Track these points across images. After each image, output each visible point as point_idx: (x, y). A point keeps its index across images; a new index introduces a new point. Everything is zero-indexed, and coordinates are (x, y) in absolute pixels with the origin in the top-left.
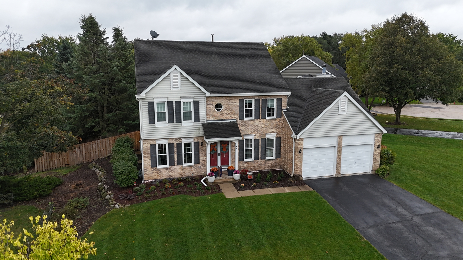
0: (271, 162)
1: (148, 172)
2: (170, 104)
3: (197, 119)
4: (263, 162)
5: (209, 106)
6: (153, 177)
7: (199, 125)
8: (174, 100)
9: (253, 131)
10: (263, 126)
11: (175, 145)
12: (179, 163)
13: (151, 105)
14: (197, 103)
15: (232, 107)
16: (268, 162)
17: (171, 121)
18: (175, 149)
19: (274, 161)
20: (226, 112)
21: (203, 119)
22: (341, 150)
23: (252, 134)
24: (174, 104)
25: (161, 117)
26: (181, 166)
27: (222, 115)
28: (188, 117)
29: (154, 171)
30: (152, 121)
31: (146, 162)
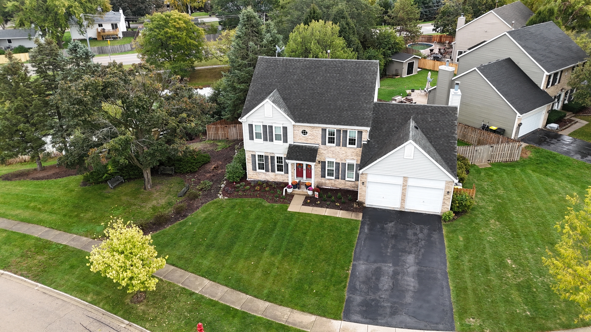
0: (350, 183)
1: (250, 173)
2: (265, 127)
3: (285, 141)
4: (343, 181)
5: (295, 132)
6: (254, 178)
7: (287, 145)
8: (268, 125)
9: (334, 155)
10: (343, 152)
11: (270, 158)
12: (273, 171)
13: (251, 126)
14: (285, 129)
15: (316, 134)
16: (347, 182)
17: (265, 139)
18: (270, 160)
19: (353, 183)
20: (310, 137)
21: (291, 141)
22: (406, 189)
23: (333, 157)
24: (268, 127)
25: (258, 136)
26: (274, 173)
27: (307, 139)
28: (278, 138)
29: (255, 173)
30: (251, 138)
31: (249, 166)
